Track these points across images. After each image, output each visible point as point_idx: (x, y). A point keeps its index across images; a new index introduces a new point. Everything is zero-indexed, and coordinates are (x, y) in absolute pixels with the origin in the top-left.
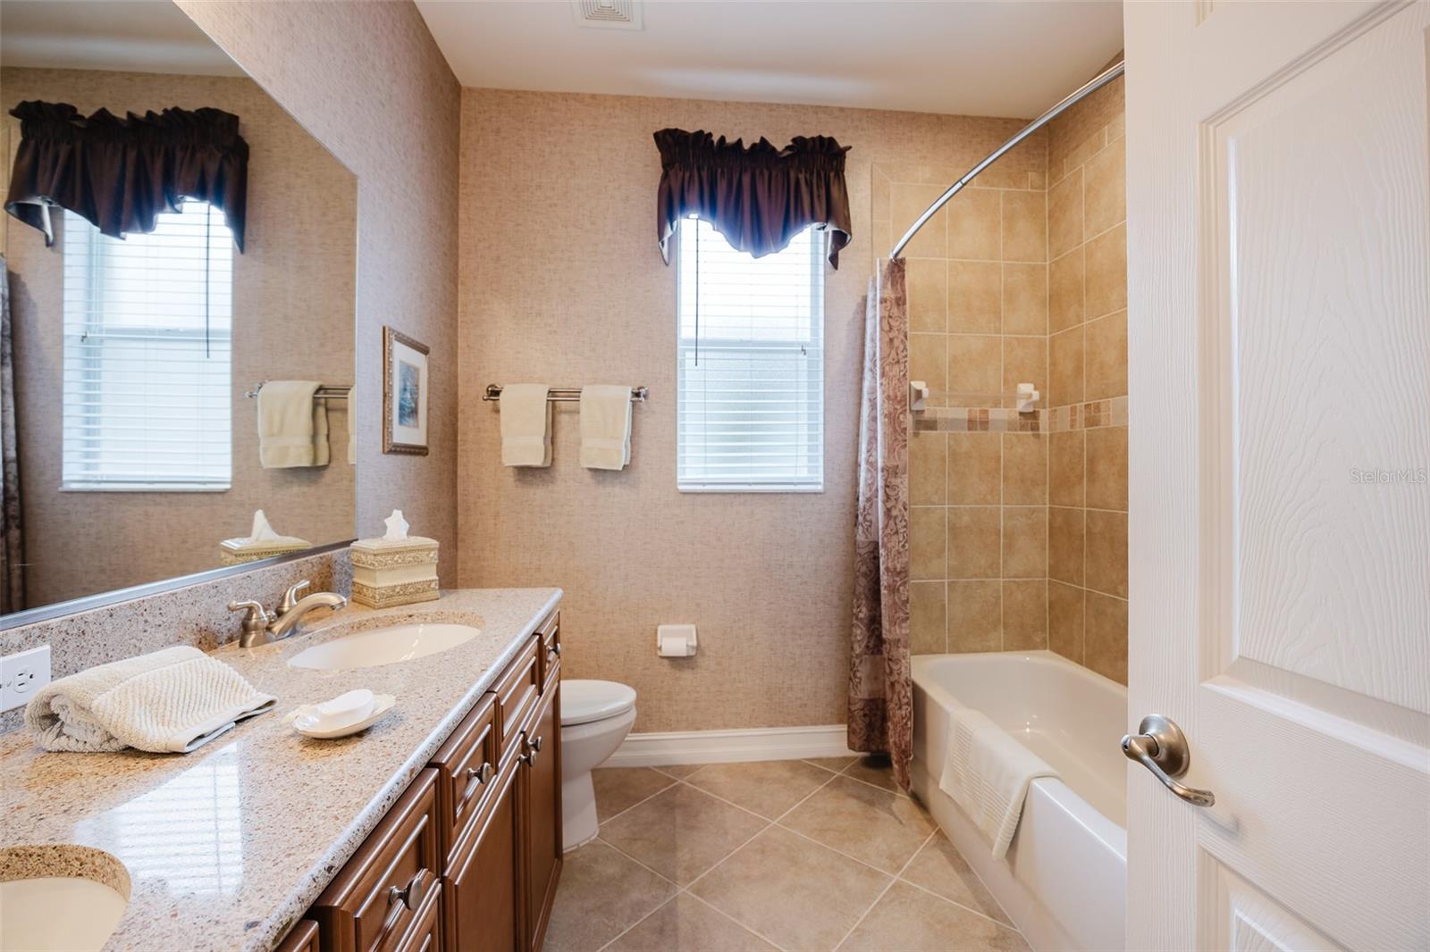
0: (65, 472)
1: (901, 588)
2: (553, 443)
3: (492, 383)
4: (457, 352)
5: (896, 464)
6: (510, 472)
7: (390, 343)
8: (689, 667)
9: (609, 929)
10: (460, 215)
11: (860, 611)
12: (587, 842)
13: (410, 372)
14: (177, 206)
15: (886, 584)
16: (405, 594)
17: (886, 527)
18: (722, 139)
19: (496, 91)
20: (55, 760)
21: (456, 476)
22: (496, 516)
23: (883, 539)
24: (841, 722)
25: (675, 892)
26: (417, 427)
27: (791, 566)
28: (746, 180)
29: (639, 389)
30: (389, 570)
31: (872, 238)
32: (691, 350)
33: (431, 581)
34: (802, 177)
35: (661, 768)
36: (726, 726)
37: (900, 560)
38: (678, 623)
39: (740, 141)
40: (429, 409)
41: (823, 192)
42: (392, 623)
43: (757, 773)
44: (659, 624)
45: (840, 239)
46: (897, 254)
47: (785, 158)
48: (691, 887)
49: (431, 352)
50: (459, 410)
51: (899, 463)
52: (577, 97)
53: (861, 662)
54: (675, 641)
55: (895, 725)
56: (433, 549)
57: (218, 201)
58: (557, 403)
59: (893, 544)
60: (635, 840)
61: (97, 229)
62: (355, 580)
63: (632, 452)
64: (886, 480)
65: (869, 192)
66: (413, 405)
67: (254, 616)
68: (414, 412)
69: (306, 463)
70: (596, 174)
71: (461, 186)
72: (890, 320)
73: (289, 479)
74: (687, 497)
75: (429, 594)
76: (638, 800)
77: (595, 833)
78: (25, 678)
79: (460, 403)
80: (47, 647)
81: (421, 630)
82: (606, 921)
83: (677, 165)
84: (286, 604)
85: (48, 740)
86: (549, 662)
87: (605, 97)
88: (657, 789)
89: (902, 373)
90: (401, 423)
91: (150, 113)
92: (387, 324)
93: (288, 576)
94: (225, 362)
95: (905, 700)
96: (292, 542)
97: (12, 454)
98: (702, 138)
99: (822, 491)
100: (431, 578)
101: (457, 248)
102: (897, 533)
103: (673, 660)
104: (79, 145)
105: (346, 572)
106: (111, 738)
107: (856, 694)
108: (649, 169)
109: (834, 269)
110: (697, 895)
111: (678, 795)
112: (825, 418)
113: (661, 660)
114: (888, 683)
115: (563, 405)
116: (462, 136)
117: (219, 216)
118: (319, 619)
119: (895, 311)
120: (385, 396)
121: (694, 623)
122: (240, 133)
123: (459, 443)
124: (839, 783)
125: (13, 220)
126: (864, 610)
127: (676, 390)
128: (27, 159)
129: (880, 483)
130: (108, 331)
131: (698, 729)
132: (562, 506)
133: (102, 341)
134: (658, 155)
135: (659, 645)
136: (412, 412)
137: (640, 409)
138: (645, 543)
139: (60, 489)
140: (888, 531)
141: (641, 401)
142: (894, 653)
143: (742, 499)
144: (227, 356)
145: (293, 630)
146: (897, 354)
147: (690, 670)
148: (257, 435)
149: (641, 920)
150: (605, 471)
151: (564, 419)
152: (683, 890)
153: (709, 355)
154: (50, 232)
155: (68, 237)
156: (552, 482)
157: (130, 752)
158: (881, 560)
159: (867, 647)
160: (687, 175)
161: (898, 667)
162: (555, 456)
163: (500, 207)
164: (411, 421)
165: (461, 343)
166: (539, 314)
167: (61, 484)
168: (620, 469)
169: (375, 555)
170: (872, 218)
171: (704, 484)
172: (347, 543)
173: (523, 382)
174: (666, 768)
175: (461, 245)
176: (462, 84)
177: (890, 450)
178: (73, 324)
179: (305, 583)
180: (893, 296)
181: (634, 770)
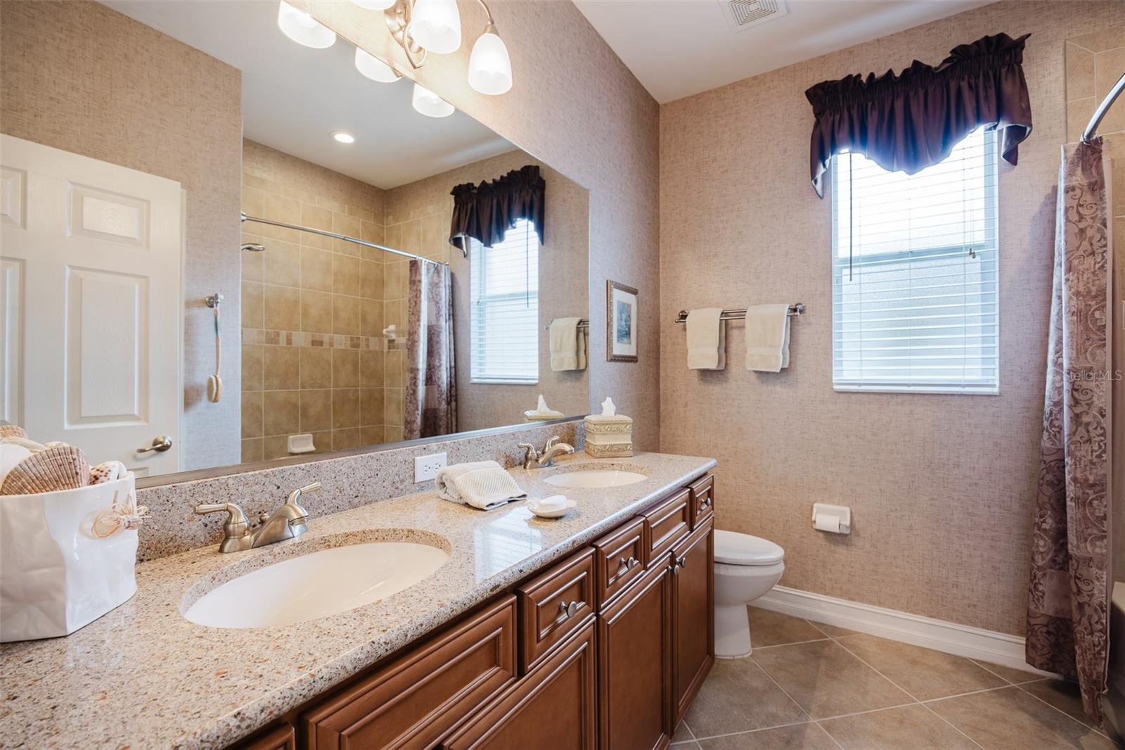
0: (472, 373)
1: (1095, 503)
2: (726, 352)
3: (683, 309)
4: (659, 290)
5: (1089, 365)
6: (695, 374)
7: (611, 290)
8: (843, 544)
9: (746, 723)
10: (660, 194)
11: (1044, 522)
12: (741, 657)
13: (625, 308)
14: (514, 225)
15: (1072, 495)
16: (611, 451)
17: (1073, 434)
18: (872, 75)
19: (683, 99)
20: (443, 503)
21: (659, 376)
22: (686, 405)
23: (1068, 446)
24: (1020, 633)
25: (807, 720)
26: (630, 343)
27: (957, 466)
28: (899, 105)
29: (797, 305)
30: (603, 434)
31: (1066, 122)
32: (846, 267)
33: (628, 444)
34: (964, 84)
35: (815, 623)
36: (880, 604)
37: (1095, 471)
38: (833, 503)
39: (890, 72)
40: (638, 332)
41: (992, 93)
42: (602, 468)
43: (916, 656)
44: (815, 502)
45: (1017, 134)
46: (1090, 135)
47: (943, 72)
48: (821, 721)
49: (639, 293)
50: (661, 330)
51: (1094, 364)
52: (743, 83)
53: (1044, 575)
54: (829, 517)
55: (1085, 651)
56: (628, 424)
57: (531, 218)
58: (730, 321)
59: (1083, 452)
60: (781, 669)
61: (483, 244)
62: (587, 440)
63: (790, 357)
64: (1073, 383)
65: (1062, 72)
66: (627, 329)
67: (530, 452)
68: (628, 334)
69: (573, 368)
70: (758, 138)
71: (661, 174)
72: (1080, 209)
73: (566, 377)
74: (842, 396)
75: (627, 452)
76: (788, 641)
77: (748, 653)
78: (438, 465)
79: (662, 326)
80: (445, 453)
81: (616, 474)
82: (745, 717)
83: (828, 111)
84: (547, 448)
85: (441, 493)
86: (701, 510)
87: (765, 75)
88: (808, 639)
89: (1097, 266)
90: (618, 341)
91: (502, 177)
92: (609, 279)
93: (550, 433)
94: (535, 310)
95: (1099, 627)
96: (556, 414)
97: (453, 364)
98: (851, 82)
99: (998, 394)
100: (628, 442)
101: (658, 217)
102: (1089, 441)
103: (828, 534)
104: (475, 202)
105: (583, 434)
106: (461, 498)
107: (1037, 607)
108: (805, 121)
109: (1012, 166)
110: (827, 730)
111: (826, 649)
112: (1000, 319)
113: (816, 532)
114: (1074, 603)
115: (734, 323)
116: (661, 139)
117: (532, 225)
118: (565, 459)
119: (1088, 198)
120: (608, 324)
121: (849, 506)
122: (541, 175)
123: (661, 353)
124: (1012, 693)
125: (453, 247)
126: (1049, 520)
127: (831, 303)
128: (457, 214)
129: (1066, 386)
130: (489, 298)
131: (851, 599)
132: (733, 399)
133: (485, 303)
134: (810, 107)
135: (813, 519)
136: (626, 334)
137: (798, 322)
138: (803, 433)
139: (470, 382)
140: (1077, 438)
141: (797, 315)
142: (1083, 571)
143: (900, 399)
144: (536, 306)
145: (549, 463)
146: (1091, 245)
147: (845, 547)
148: (549, 351)
149: (773, 727)
150: (768, 373)
151: (734, 333)
152: (813, 720)
153: (864, 270)
154: (465, 250)
155: (472, 251)
156: (726, 381)
157: (467, 505)
158: (1067, 469)
159: (1054, 561)
160: (837, 117)
161: (1090, 588)
162: (728, 362)
163: (687, 182)
164: (625, 340)
165: (662, 283)
166: (716, 255)
167: (470, 380)
168: (778, 371)
169: (595, 425)
170: (1066, 99)
171: (860, 385)
172: (582, 417)
173: (705, 307)
174: (821, 625)
175: (661, 215)
176: (660, 103)
177: (1080, 350)
178: (474, 296)
179: (557, 438)
180: (1085, 182)
181: (791, 618)
